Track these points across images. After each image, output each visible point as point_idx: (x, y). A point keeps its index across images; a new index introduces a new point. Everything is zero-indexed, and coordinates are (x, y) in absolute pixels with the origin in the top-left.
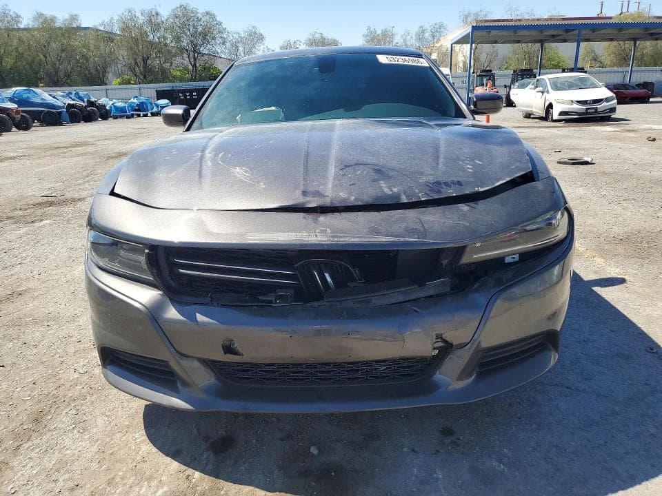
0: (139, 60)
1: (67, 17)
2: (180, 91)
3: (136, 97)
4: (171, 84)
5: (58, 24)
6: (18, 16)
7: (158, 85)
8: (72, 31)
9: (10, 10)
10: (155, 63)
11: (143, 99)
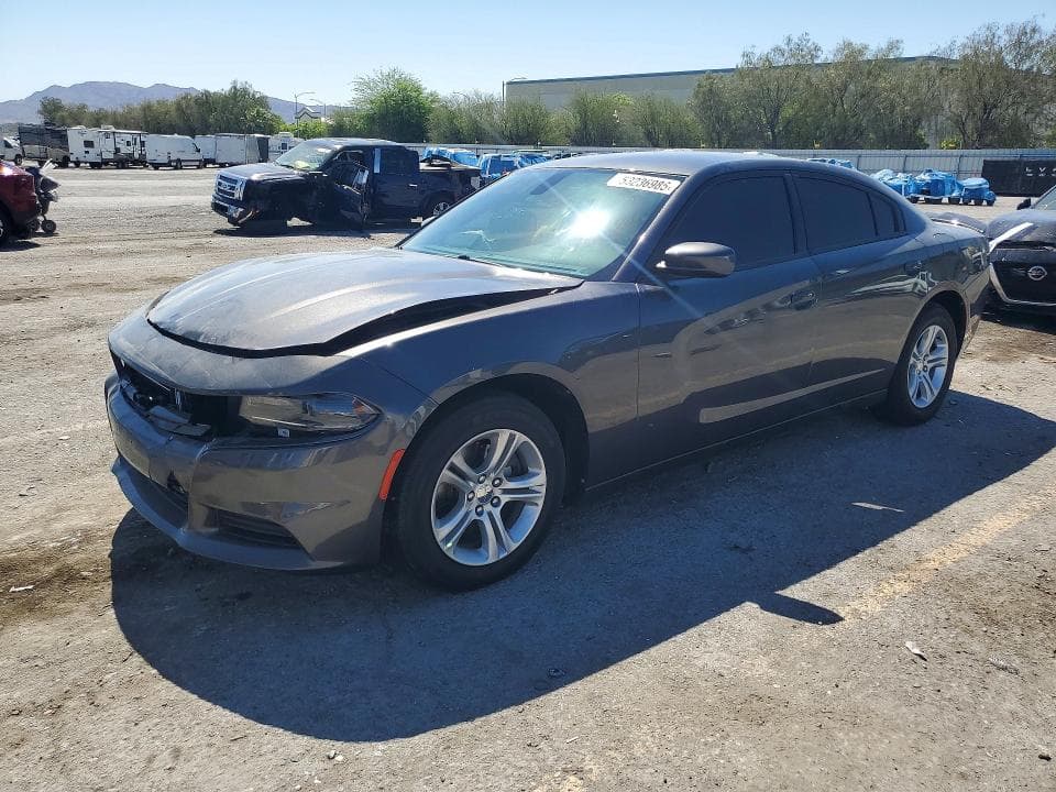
0: (978, 109)
1: (884, 45)
2: (1027, 164)
3: (930, 171)
4: (1020, 151)
5: (869, 56)
6: (817, 49)
7: (989, 151)
8: (887, 64)
9: (808, 41)
10: (1006, 113)
11: (940, 175)
